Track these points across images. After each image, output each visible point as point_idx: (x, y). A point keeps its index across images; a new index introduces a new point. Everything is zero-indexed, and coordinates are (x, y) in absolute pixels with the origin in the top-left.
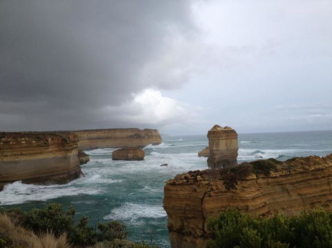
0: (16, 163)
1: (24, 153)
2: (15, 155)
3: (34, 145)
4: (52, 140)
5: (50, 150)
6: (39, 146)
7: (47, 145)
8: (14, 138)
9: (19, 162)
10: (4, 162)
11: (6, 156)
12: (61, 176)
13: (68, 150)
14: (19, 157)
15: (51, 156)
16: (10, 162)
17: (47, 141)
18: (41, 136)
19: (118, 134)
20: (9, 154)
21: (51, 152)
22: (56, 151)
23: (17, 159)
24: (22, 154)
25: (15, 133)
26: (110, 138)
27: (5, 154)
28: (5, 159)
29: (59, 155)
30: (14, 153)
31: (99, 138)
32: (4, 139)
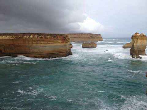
0: (45, 46)
1: (48, 42)
2: (45, 43)
3: (53, 39)
4: (60, 37)
5: (59, 42)
6: (55, 40)
7: (58, 39)
8: (45, 36)
9: (47, 46)
10: (41, 46)
11: (42, 43)
12: (64, 53)
13: (66, 42)
14: (47, 44)
15: (59, 44)
16: (43, 46)
17: (58, 38)
18: (55, 36)
19: (83, 36)
20: (43, 43)
21: (60, 43)
22: (62, 42)
23: (46, 45)
24: (48, 43)
25: (45, 34)
26: (80, 38)
27: (41, 43)
28: (41, 45)
29: (62, 44)
30: (45, 42)
31: (75, 38)
32: (40, 36)
